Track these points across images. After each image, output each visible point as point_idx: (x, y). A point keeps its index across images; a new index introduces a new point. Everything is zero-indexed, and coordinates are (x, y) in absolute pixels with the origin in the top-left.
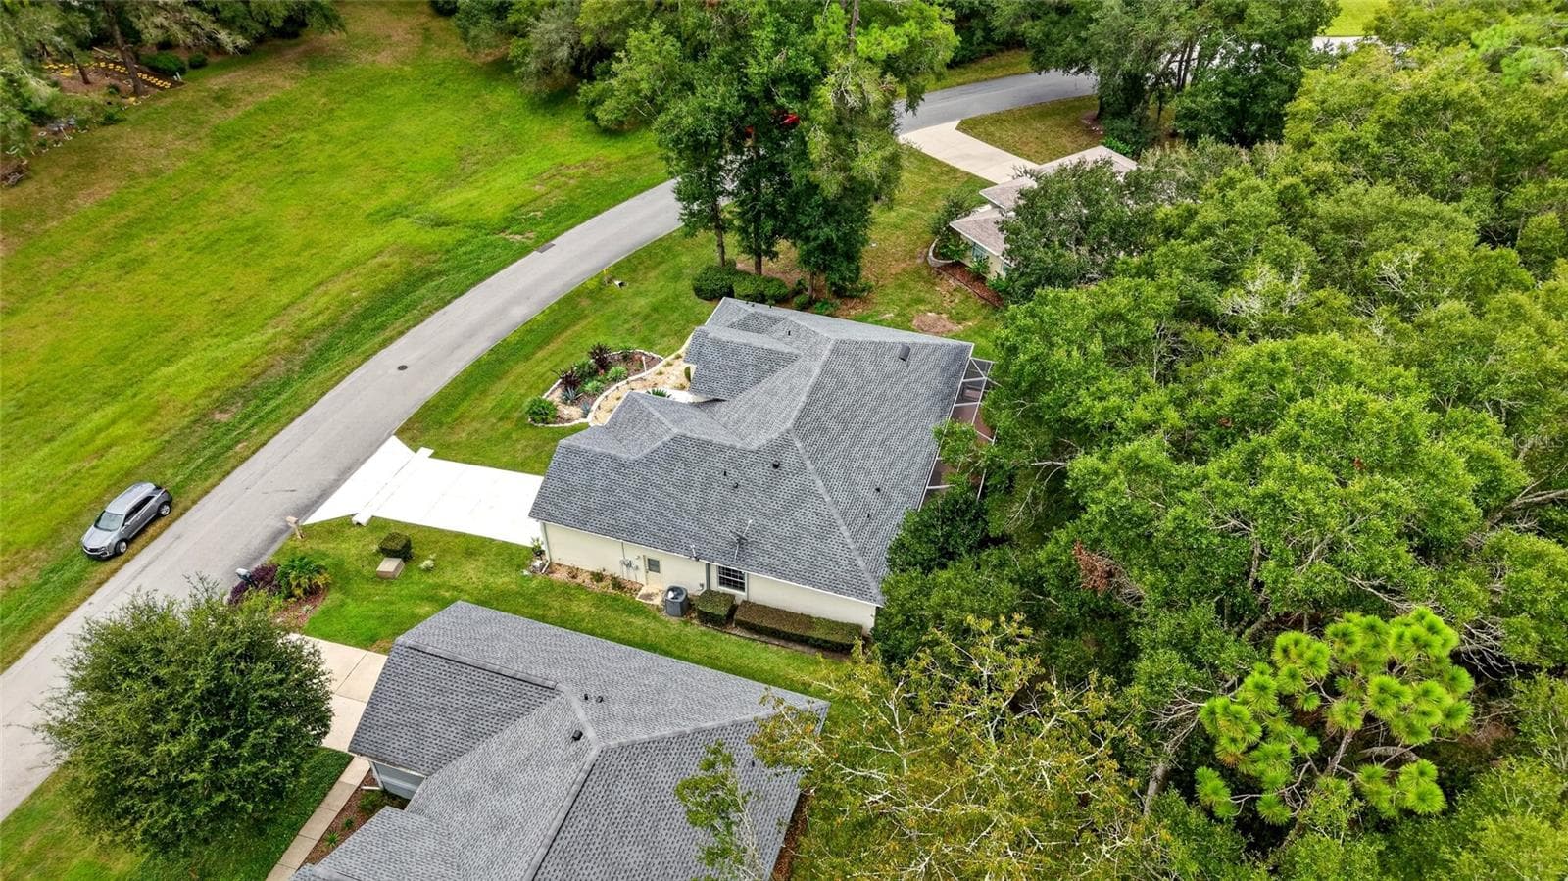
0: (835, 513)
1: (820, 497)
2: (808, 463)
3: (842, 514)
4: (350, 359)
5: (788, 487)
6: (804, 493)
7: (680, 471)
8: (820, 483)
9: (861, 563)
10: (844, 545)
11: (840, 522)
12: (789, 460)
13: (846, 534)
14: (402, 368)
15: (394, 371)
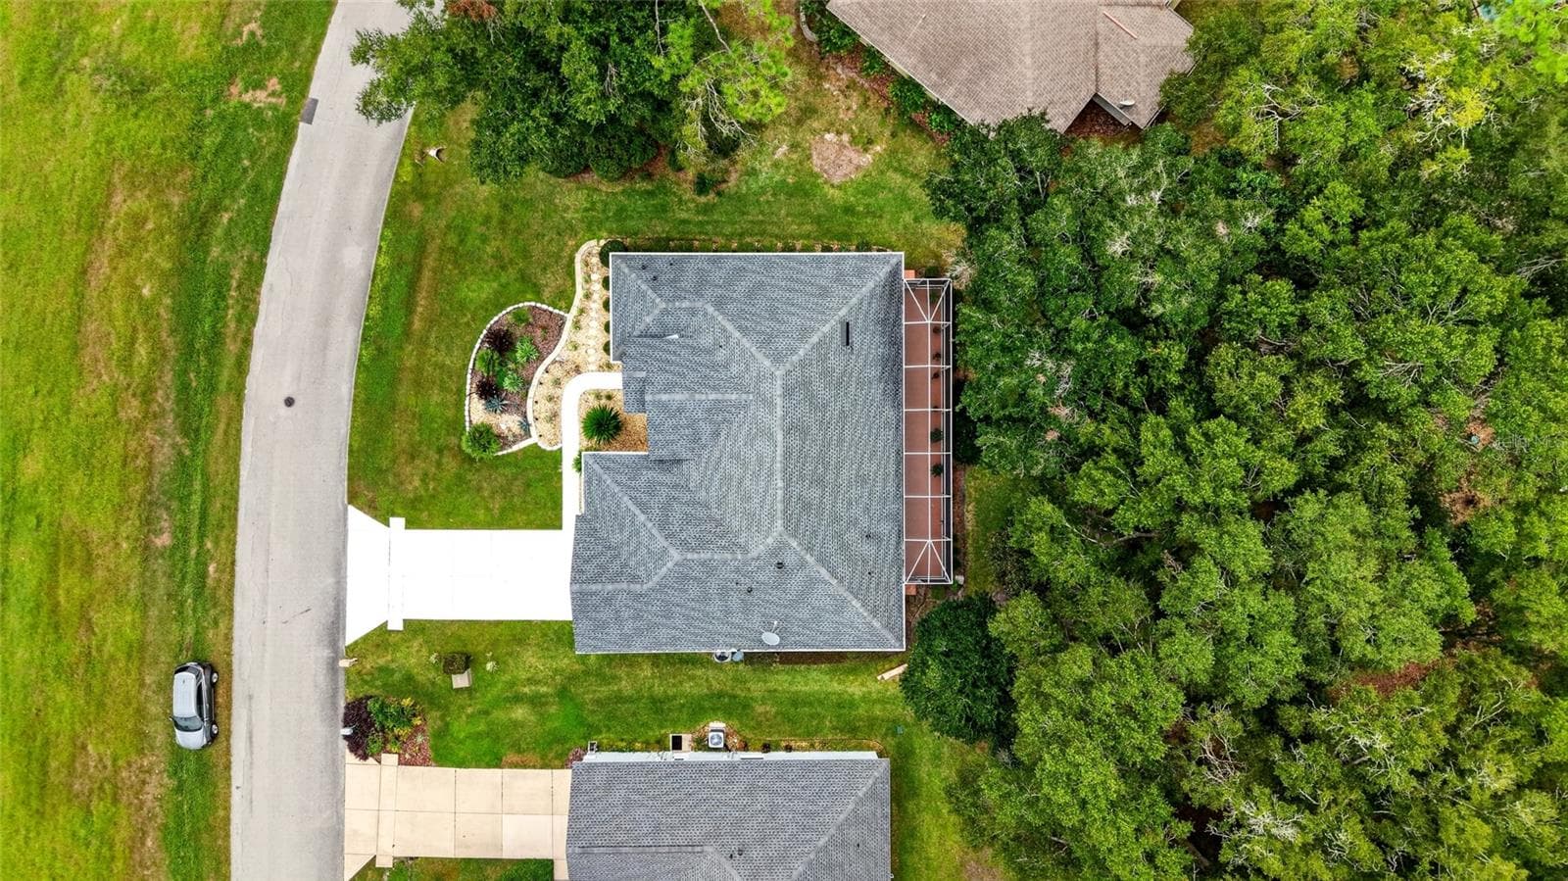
0: (842, 591)
1: (826, 582)
2: (808, 557)
3: (850, 589)
4: (223, 404)
5: (795, 582)
6: (812, 582)
7: (694, 590)
8: (823, 572)
9: (876, 624)
10: (858, 614)
11: (850, 597)
12: (790, 560)
13: (858, 605)
14: (289, 402)
15: (284, 410)
